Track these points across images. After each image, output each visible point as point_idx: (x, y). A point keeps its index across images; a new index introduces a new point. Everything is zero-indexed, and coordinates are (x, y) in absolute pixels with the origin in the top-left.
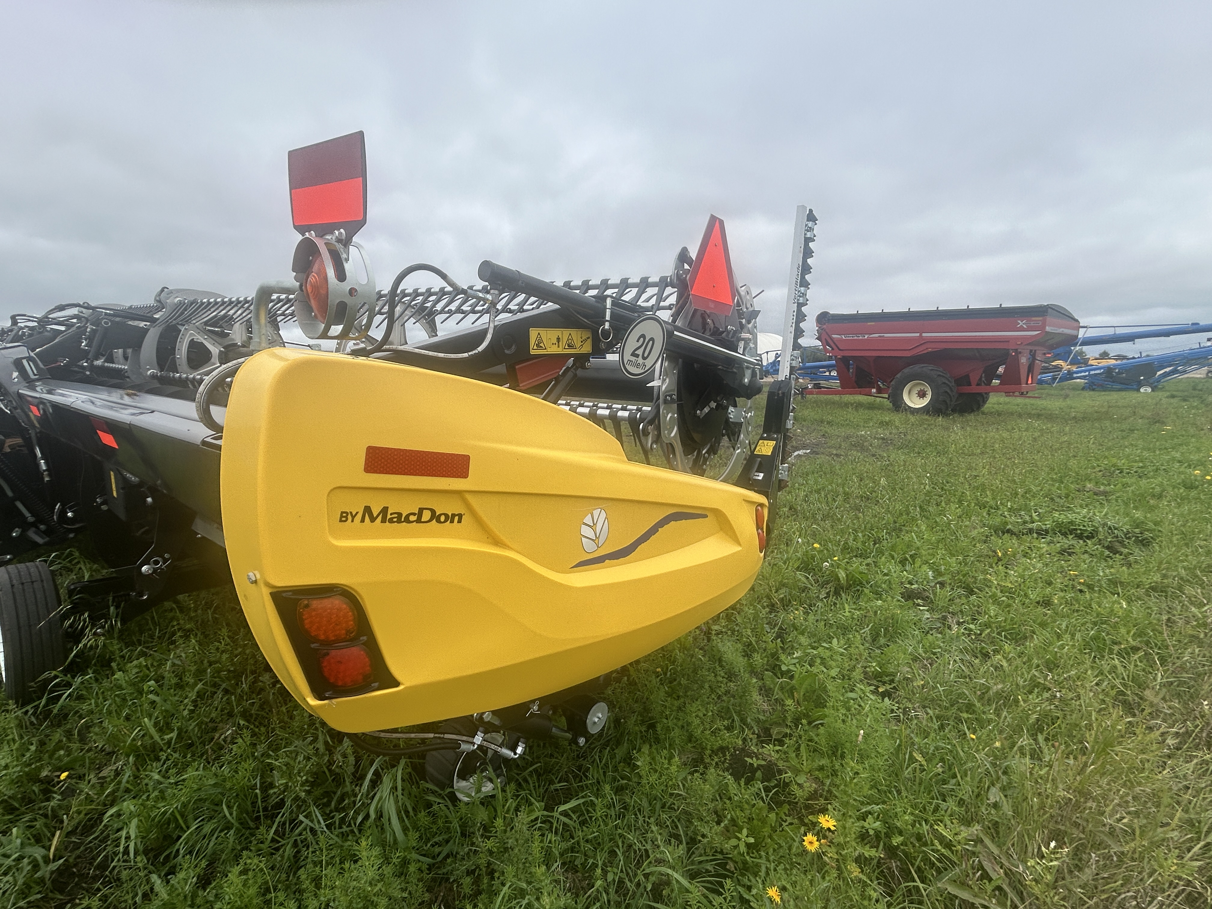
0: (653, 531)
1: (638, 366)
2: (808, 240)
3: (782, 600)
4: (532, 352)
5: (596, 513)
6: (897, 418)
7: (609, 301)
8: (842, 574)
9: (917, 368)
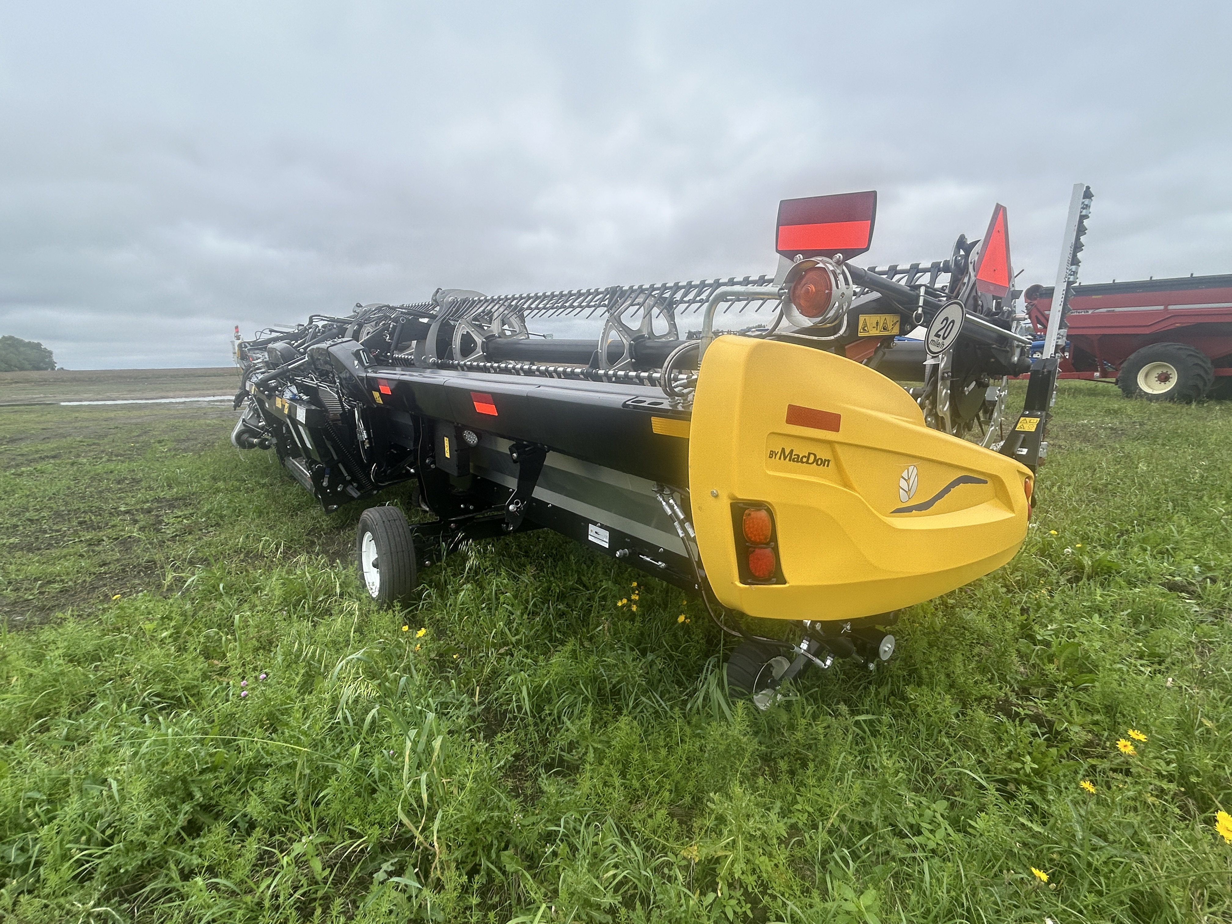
0: (947, 490)
1: (938, 345)
2: (1083, 217)
3: (1017, 582)
4: (860, 335)
5: (911, 468)
6: (1129, 406)
7: (923, 290)
8: (1087, 561)
9: (1158, 347)
